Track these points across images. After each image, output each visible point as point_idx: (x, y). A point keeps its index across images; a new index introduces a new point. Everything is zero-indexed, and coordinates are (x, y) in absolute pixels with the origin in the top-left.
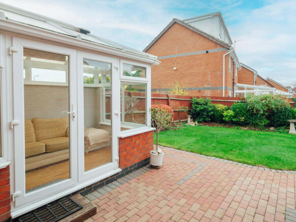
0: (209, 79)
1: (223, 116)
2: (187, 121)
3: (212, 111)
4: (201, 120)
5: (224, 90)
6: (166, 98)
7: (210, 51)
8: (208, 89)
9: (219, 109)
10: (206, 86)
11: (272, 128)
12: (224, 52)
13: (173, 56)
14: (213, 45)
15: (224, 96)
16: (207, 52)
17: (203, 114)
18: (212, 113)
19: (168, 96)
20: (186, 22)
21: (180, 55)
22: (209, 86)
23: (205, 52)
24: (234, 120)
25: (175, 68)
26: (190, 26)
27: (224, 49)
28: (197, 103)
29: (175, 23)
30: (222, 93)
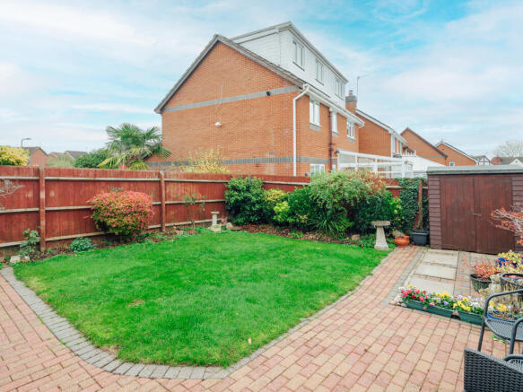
0: (272, 143)
1: (273, 213)
2: (211, 222)
3: (258, 202)
4: (240, 220)
5: (295, 162)
6: (157, 179)
7: (273, 92)
8: (271, 161)
9: (269, 199)
10: (268, 156)
11: (355, 237)
12: (295, 94)
13: (215, 102)
14: (277, 81)
15: (295, 175)
16: (268, 94)
17: (244, 209)
18: (257, 206)
19: (159, 176)
20: (236, 41)
21: (227, 100)
22: (272, 156)
23: (264, 94)
24: (290, 220)
25: (218, 124)
26: (242, 48)
27: (293, 89)
28: (234, 188)
29: (217, 43)
30: (292, 169)
